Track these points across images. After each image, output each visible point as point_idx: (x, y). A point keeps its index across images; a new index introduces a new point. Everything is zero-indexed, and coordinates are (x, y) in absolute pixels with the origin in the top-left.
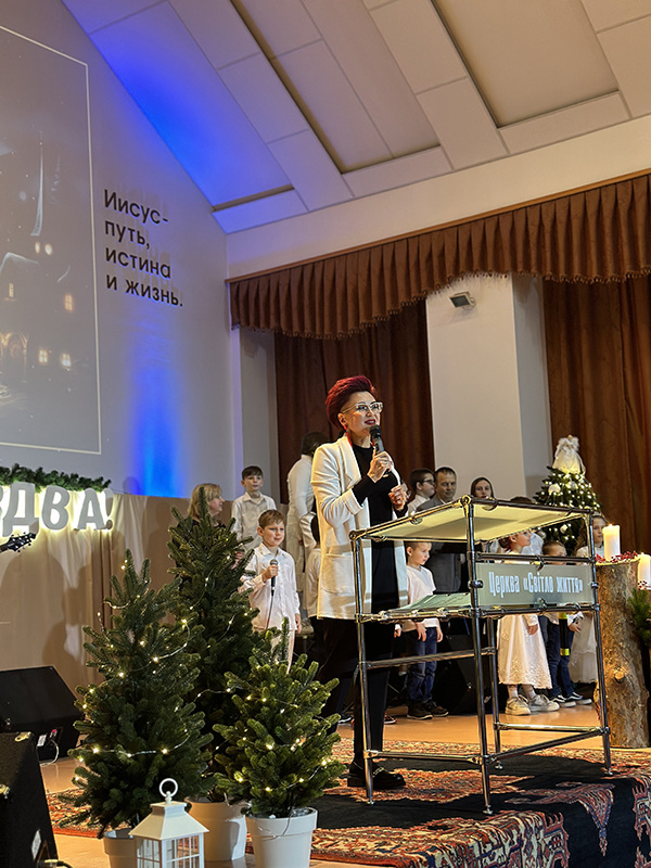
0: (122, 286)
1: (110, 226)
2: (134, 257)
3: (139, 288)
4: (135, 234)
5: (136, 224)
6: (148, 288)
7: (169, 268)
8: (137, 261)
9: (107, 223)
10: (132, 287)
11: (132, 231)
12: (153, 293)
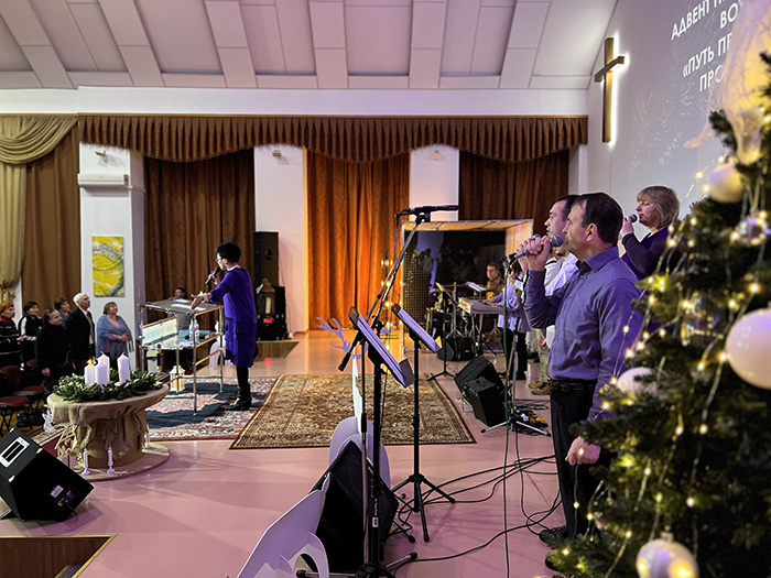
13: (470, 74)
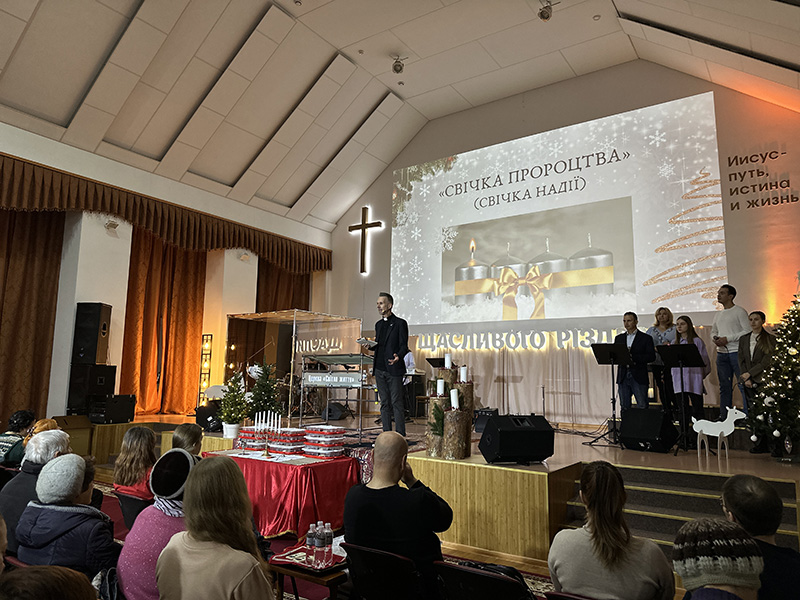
0: (744, 205)
1: (733, 177)
2: (754, 186)
3: (760, 203)
4: (755, 173)
5: (754, 166)
6: (768, 200)
7: (788, 182)
8: (757, 188)
9: (730, 175)
10: (753, 204)
11: (751, 172)
12: (772, 201)
13: (272, 201)
